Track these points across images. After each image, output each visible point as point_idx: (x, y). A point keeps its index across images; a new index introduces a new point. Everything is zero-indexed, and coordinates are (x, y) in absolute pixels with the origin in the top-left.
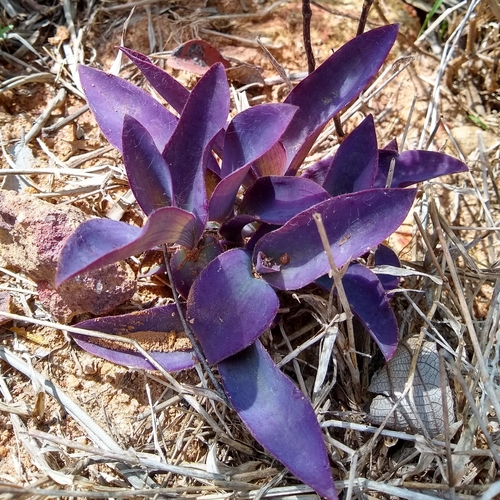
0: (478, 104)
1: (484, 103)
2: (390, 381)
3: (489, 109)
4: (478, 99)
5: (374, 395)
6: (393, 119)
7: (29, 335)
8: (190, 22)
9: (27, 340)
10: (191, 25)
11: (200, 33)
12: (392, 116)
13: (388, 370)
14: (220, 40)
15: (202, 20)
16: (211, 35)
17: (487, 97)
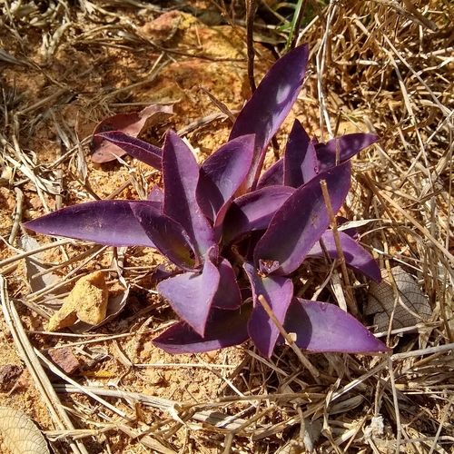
0: (341, 105)
1: (346, 103)
2: (379, 302)
3: (351, 107)
4: (340, 102)
5: (373, 315)
6: (284, 136)
7: (97, 374)
8: (98, 102)
9: (97, 378)
10: (100, 103)
11: (111, 108)
12: (282, 134)
13: (374, 297)
14: (129, 109)
15: (107, 97)
16: (120, 107)
17: (345, 99)
